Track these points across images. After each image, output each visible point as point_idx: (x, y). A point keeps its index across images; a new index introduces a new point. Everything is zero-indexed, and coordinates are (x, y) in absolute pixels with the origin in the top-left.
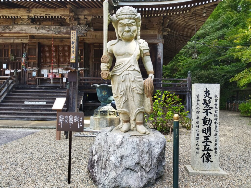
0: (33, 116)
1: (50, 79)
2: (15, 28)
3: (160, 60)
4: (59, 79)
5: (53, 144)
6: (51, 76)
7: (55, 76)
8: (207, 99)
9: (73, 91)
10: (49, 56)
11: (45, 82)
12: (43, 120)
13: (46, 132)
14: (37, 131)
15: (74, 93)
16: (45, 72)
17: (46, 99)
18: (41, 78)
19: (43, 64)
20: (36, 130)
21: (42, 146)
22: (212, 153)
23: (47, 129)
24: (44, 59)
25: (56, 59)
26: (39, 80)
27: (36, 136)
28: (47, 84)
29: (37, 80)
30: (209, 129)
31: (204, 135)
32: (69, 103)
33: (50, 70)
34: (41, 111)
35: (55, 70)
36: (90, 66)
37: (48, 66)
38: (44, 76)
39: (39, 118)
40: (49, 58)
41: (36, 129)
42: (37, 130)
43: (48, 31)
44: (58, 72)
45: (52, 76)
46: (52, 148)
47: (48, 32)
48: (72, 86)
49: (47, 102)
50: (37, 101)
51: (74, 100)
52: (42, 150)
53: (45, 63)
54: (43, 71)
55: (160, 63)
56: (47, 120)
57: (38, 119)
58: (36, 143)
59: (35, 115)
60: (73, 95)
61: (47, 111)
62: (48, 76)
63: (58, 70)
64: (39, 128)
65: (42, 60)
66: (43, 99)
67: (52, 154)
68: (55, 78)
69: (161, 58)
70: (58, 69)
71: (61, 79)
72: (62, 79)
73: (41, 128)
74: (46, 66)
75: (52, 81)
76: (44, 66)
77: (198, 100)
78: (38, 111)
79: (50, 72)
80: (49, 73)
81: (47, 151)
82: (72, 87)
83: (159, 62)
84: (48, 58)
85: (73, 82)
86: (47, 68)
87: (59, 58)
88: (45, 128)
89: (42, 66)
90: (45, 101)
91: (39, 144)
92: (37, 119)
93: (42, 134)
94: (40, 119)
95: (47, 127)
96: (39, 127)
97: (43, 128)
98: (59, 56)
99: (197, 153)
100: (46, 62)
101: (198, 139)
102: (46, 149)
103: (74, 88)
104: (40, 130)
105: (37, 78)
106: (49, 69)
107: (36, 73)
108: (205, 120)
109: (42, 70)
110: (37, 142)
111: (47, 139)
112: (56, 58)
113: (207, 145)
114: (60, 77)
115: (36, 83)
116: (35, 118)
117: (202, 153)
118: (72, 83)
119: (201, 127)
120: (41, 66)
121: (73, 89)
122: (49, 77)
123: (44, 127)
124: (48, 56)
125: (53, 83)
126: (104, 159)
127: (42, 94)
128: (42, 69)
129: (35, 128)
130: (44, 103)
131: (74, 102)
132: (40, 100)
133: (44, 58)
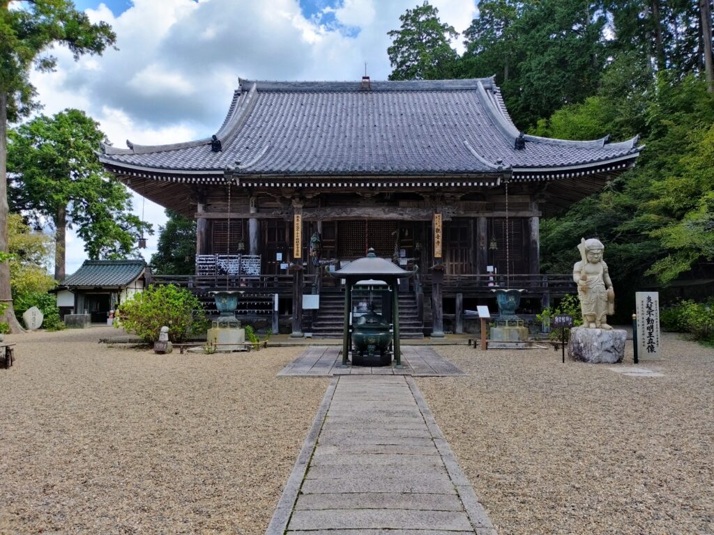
2: (355, 211)
8: (650, 303)
22: (655, 345)
30: (652, 327)
31: (648, 331)
37: (351, 255)
43: (402, 214)
47: (400, 216)
48: (438, 290)
60: (440, 302)
69: (536, 240)
74: (349, 255)
76: (344, 255)
77: (642, 305)
83: (534, 246)
89: (342, 255)
99: (644, 345)
100: (347, 248)
101: (643, 334)
107: (335, 268)
108: (648, 320)
109: (341, 262)
113: (651, 339)
117: (647, 345)
118: (438, 285)
119: (646, 326)
120: (340, 255)
121: (439, 293)
126: (589, 345)
128: (341, 260)
131: (440, 311)
133: (345, 242)
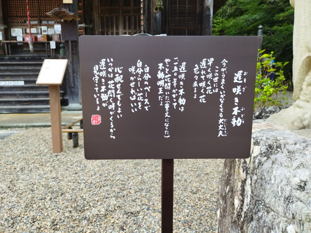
0: (3, 105)
1: (27, 44)
3: (209, 9)
4: (43, 44)
5: (48, 165)
6: (28, 39)
7: (36, 38)
9: (72, 58)
10: (22, 5)
11: (20, 50)
12: (22, 112)
13: (30, 134)
14: (11, 134)
15: (75, 62)
16: (17, 33)
17: (24, 76)
18: (12, 43)
19: (13, 20)
20: (8, 131)
21: (22, 170)
23: (31, 129)
24: (14, 9)
25: (35, 9)
26: (9, 47)
27: (7, 143)
28: (23, 54)
29: (6, 46)
32: (68, 81)
33: (26, 30)
34: (16, 97)
35: (35, 29)
36: (94, 21)
37: (22, 23)
38: (16, 40)
39: (15, 109)
40: (22, 7)
41: (9, 129)
42: (11, 132)
44: (40, 32)
45: (31, 38)
46: (46, 176)
48: (70, 49)
49: (26, 82)
50: (8, 81)
51: (76, 75)
52: (21, 185)
53: (16, 17)
54: (14, 31)
55: (210, 15)
56: (29, 111)
57: (13, 111)
58: (7, 161)
59: (6, 104)
60: (73, 65)
61: (28, 97)
62: (24, 39)
63: (41, 29)
64: (15, 127)
65: (10, 11)
66: (19, 76)
67: (51, 199)
68: (36, 42)
69: (210, 6)
70: (40, 27)
71: (46, 44)
72: (49, 45)
73: (19, 127)
74: (19, 23)
75: (31, 47)
76: (14, 22)
78: (11, 96)
79: (26, 33)
80: (25, 35)
81: (35, 186)
82: (70, 51)
83: (208, 13)
84: (20, 7)
85: (72, 41)
86: (20, 26)
87: (39, 8)
88: (27, 127)
89: (12, 22)
90: (23, 79)
91: (15, 165)
92: (11, 111)
93: (22, 138)
94: (16, 111)
95: (30, 124)
96: (15, 125)
97: (22, 127)
98: (39, 5)
100: (17, 14)
102: (33, 181)
103: (74, 52)
104: (17, 131)
105: (4, 43)
106: (24, 28)
107: (2, 34)
109: (12, 30)
110: (11, 159)
111: (32, 150)
112: (35, 7)
114: (45, 41)
115: (4, 51)
116: (8, 109)
118: (70, 43)
120: (10, 22)
121: (73, 54)
122: (25, 41)
123: (25, 125)
124: (20, 5)
125: (35, 51)
127: (15, 68)
128: (12, 28)
129: (7, 128)
130: (21, 83)
131: (76, 79)
132: (13, 78)
133: (14, 7)
